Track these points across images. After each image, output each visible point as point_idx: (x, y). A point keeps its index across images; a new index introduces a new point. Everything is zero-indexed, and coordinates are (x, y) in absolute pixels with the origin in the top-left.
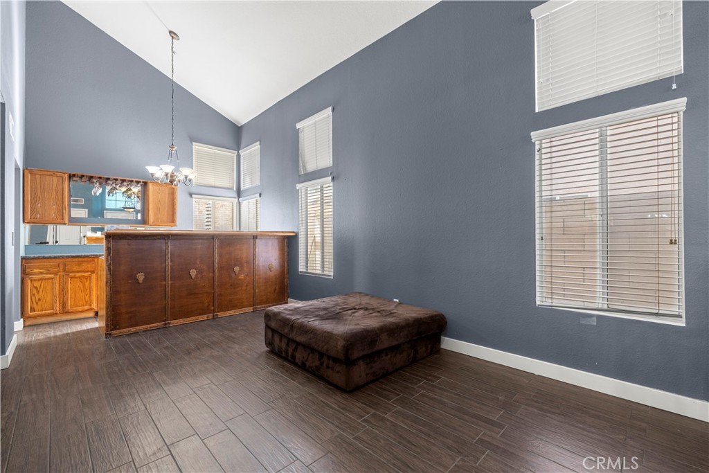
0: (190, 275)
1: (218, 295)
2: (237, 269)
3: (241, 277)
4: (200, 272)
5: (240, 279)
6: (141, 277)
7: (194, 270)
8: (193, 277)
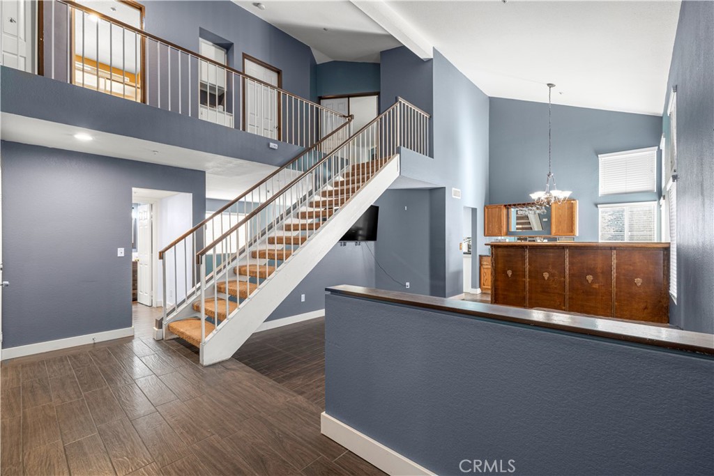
0: (544, 277)
1: (569, 298)
2: (590, 278)
3: (596, 286)
4: (552, 275)
5: (594, 288)
6: (510, 273)
7: (546, 273)
8: (546, 278)
